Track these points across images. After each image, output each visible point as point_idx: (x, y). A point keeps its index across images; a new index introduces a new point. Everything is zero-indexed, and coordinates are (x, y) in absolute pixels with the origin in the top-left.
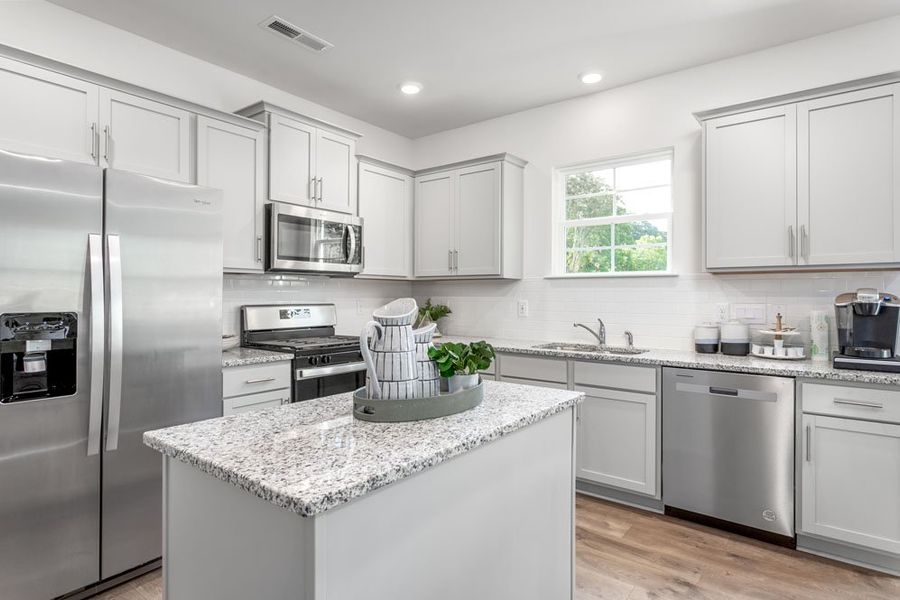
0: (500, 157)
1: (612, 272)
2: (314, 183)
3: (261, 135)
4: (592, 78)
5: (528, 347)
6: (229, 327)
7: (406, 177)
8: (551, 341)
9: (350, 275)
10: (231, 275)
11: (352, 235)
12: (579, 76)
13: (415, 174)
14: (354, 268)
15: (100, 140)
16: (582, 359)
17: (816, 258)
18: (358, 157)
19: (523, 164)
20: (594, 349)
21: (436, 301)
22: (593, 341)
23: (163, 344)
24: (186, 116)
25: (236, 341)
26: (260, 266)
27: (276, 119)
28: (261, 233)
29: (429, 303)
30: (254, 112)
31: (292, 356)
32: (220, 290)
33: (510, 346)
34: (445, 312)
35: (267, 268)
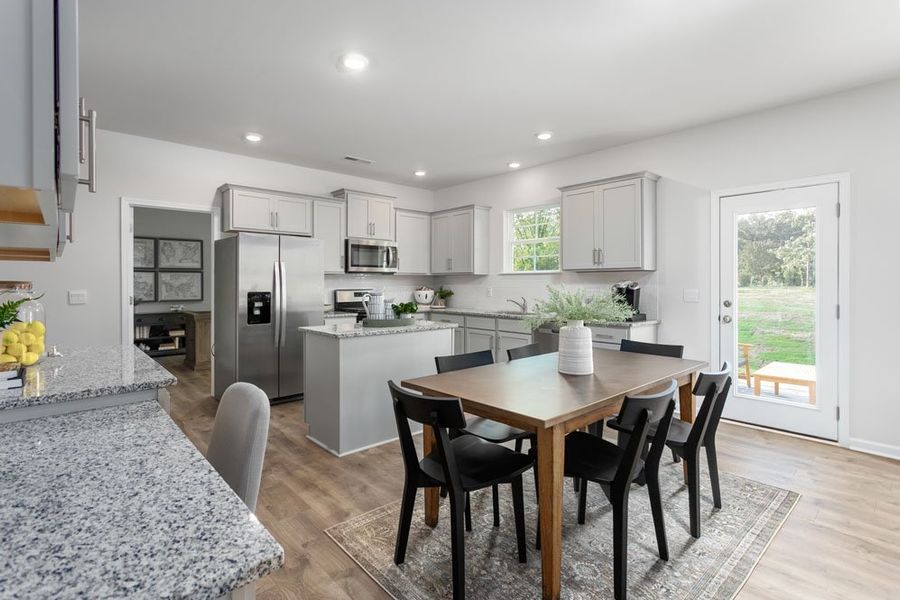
0: (472, 206)
1: (535, 271)
2: (371, 227)
3: (344, 204)
4: (515, 165)
5: (483, 313)
6: (327, 300)
7: (426, 217)
8: (500, 310)
9: (392, 273)
10: (328, 276)
11: (391, 252)
12: (508, 164)
13: (432, 214)
14: (392, 270)
15: (274, 218)
16: (501, 318)
17: (607, 264)
18: (396, 209)
19: (488, 208)
20: (520, 314)
21: (446, 288)
22: (518, 309)
23: (301, 309)
24: (308, 202)
25: (332, 307)
26: (343, 270)
27: (350, 196)
28: (343, 254)
29: (441, 289)
30: (339, 194)
31: (356, 314)
32: (323, 283)
33: (471, 311)
34: (450, 294)
35: (346, 271)
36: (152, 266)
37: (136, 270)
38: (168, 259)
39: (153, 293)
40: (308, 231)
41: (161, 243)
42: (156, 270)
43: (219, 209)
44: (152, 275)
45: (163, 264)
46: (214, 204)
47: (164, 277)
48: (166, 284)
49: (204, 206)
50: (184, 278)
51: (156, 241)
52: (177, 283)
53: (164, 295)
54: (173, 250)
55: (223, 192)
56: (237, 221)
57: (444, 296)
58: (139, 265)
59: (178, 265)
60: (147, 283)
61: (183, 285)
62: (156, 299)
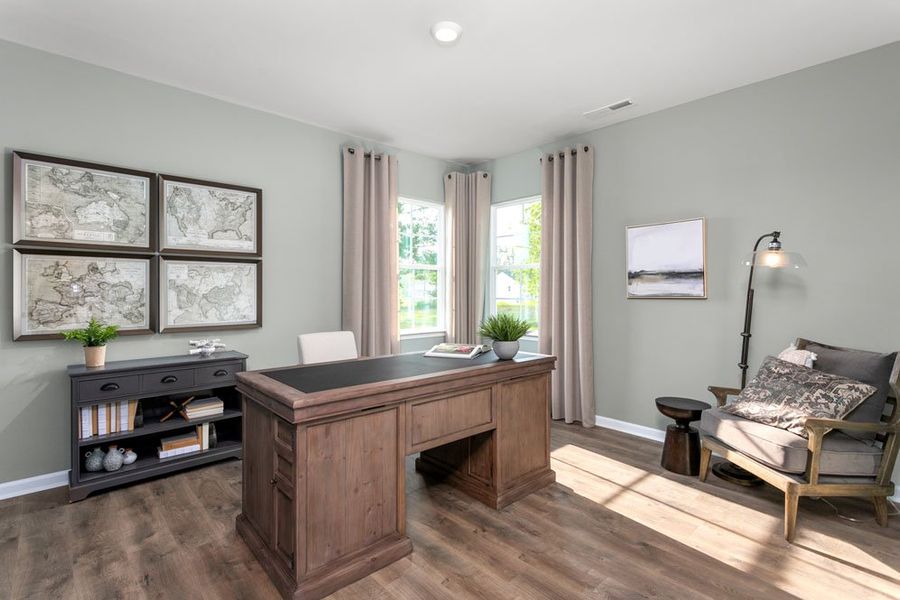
36: (145, 243)
38: (182, 227)
39: (146, 311)
41: (168, 187)
42: (154, 254)
44: (143, 265)
45: (172, 239)
47: (173, 271)
50: (220, 276)
51: (155, 181)
52: (203, 287)
53: (173, 314)
54: (195, 207)
59: (206, 243)
60: (128, 285)
61: (217, 290)
62: (154, 327)
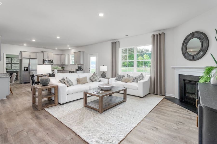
0: (65, 54)
2: (48, 57)
3: (43, 54)
7: (59, 55)
14: (52, 64)
15: (30, 56)
18: (53, 54)
19: (68, 54)
24: (36, 53)
27: (44, 52)
28: (43, 61)
30: (42, 52)
34: (64, 68)
35: (43, 64)
36: (10, 63)
37: (6, 63)
38: (14, 61)
39: (10, 68)
40: (36, 58)
41: (12, 58)
42: (11, 63)
43: (20, 55)
44: (10, 64)
45: (13, 62)
46: (19, 54)
47: (13, 65)
48: (13, 66)
49: (18, 54)
50: (17, 65)
52: (15, 66)
53: (13, 68)
54: (15, 60)
55: (21, 52)
56: (23, 56)
57: (63, 68)
58: (7, 62)
59: (16, 62)
60: (9, 66)
61: (17, 66)
62: (11, 69)
